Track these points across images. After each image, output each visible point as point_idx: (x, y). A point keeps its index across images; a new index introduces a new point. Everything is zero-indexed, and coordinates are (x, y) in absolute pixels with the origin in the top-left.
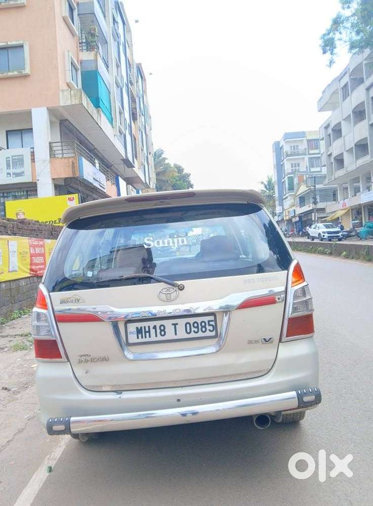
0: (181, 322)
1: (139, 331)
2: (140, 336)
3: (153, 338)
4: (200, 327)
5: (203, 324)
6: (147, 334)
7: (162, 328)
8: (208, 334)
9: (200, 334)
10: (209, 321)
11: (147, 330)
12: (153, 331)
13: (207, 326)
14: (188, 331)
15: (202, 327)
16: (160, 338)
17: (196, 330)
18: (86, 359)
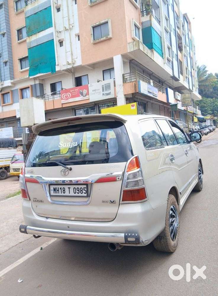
0: (72, 187)
1: (55, 190)
2: (55, 192)
3: (60, 194)
4: (80, 191)
5: (81, 189)
6: (58, 191)
7: (64, 189)
8: (84, 195)
9: (80, 194)
10: (84, 188)
11: (58, 189)
12: (60, 190)
13: (83, 190)
14: (75, 192)
15: (81, 191)
16: (63, 194)
17: (78, 192)
18: (36, 201)
